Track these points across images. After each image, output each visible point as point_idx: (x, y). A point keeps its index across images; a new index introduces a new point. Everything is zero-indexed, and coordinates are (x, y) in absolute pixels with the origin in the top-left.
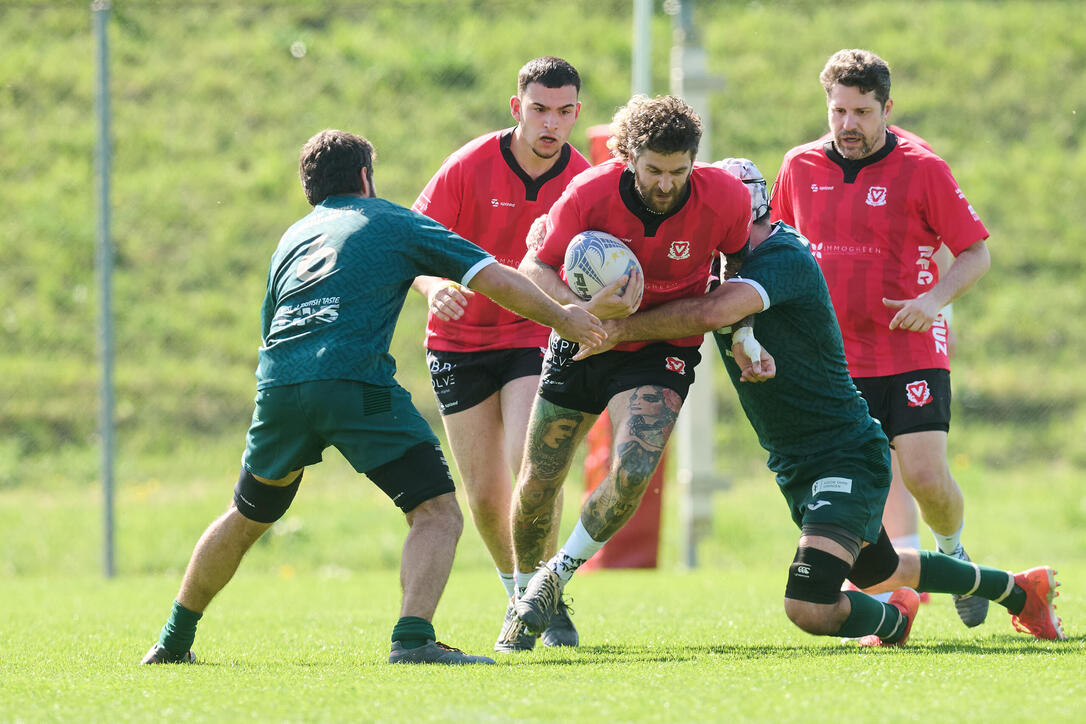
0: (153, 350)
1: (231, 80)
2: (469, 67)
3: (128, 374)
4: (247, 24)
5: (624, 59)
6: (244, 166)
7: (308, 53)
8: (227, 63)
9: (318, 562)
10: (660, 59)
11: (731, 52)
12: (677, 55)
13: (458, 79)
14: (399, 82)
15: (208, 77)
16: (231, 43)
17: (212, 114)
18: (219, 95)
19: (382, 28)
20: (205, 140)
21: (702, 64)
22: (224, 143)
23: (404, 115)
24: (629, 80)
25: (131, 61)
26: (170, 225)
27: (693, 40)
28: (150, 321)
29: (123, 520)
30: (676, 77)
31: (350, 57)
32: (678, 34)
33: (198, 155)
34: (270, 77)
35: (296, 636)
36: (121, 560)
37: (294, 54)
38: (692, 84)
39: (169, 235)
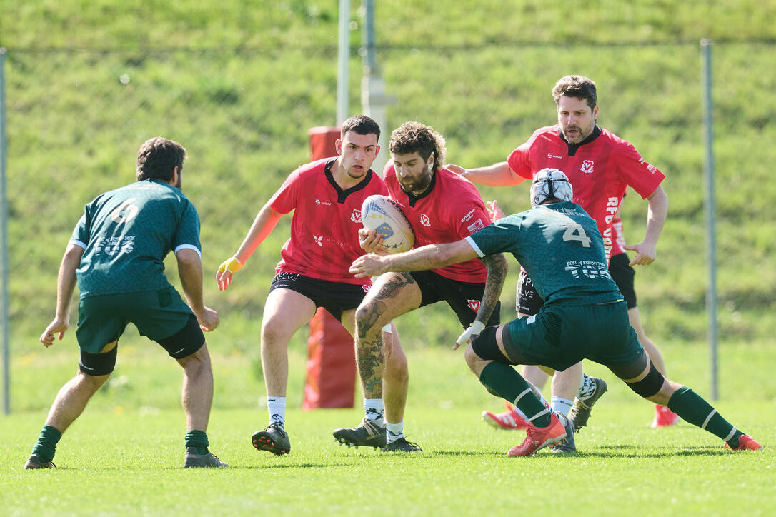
0: (34, 269)
1: (82, 98)
2: (233, 90)
3: (17, 285)
4: (92, 63)
5: (332, 85)
6: (91, 153)
7: (131, 81)
8: (80, 88)
9: (139, 404)
10: (355, 85)
11: (401, 80)
12: (365, 81)
13: (226, 98)
14: (189, 100)
15: (68, 96)
16: (83, 75)
17: (71, 121)
18: (75, 108)
19: (178, 65)
20: (66, 137)
21: (381, 88)
22: (78, 139)
23: (193, 121)
24: (335, 98)
25: (19, 86)
26: (44, 190)
27: (375, 72)
28: (32, 251)
29: (15, 378)
30: (365, 96)
31: (158, 84)
32: (366, 69)
33: (62, 146)
34: (107, 96)
35: (125, 451)
36: (13, 403)
37: (122, 81)
38: (375, 101)
39: (44, 197)
